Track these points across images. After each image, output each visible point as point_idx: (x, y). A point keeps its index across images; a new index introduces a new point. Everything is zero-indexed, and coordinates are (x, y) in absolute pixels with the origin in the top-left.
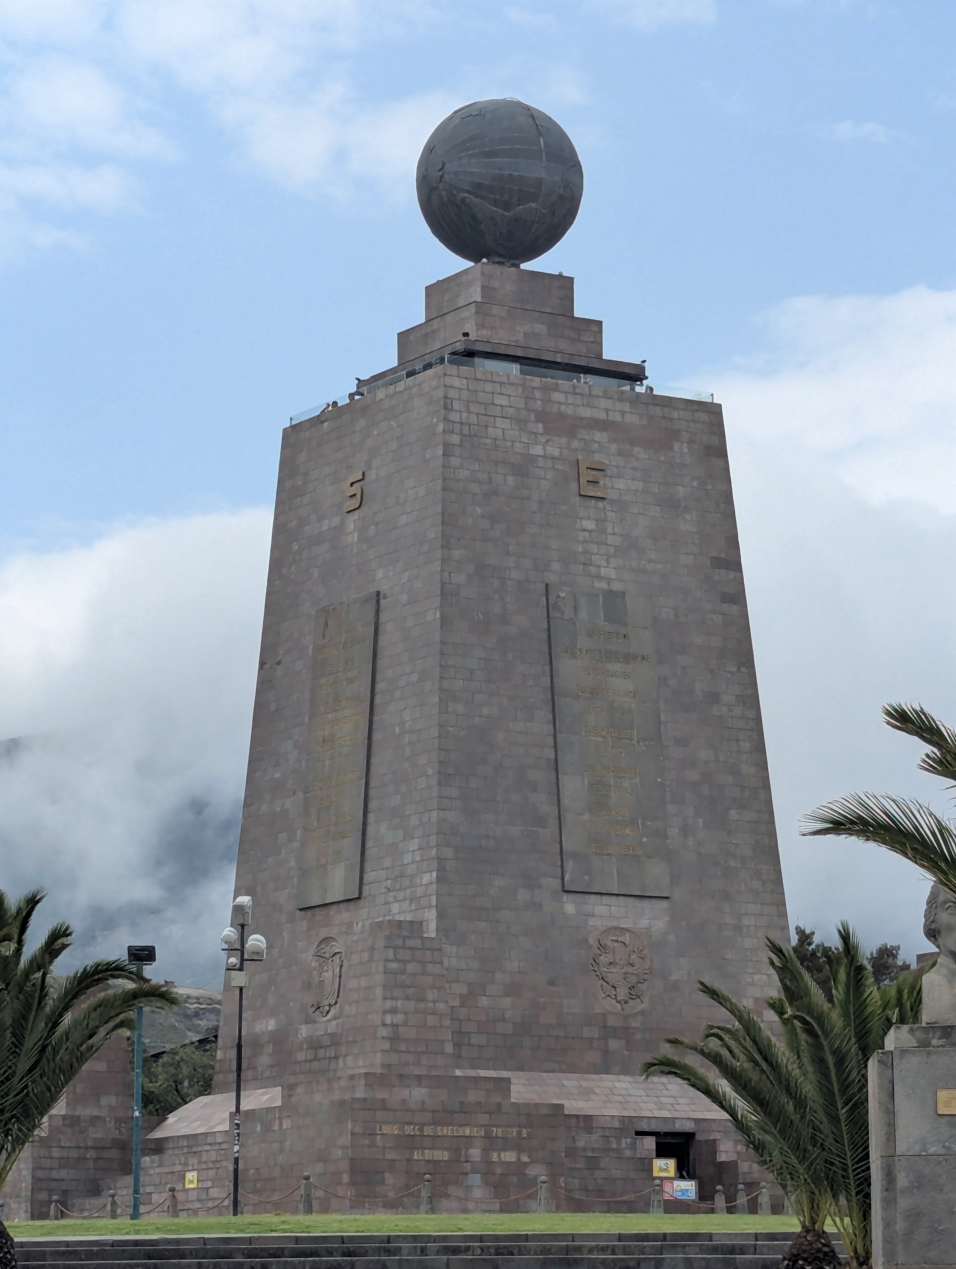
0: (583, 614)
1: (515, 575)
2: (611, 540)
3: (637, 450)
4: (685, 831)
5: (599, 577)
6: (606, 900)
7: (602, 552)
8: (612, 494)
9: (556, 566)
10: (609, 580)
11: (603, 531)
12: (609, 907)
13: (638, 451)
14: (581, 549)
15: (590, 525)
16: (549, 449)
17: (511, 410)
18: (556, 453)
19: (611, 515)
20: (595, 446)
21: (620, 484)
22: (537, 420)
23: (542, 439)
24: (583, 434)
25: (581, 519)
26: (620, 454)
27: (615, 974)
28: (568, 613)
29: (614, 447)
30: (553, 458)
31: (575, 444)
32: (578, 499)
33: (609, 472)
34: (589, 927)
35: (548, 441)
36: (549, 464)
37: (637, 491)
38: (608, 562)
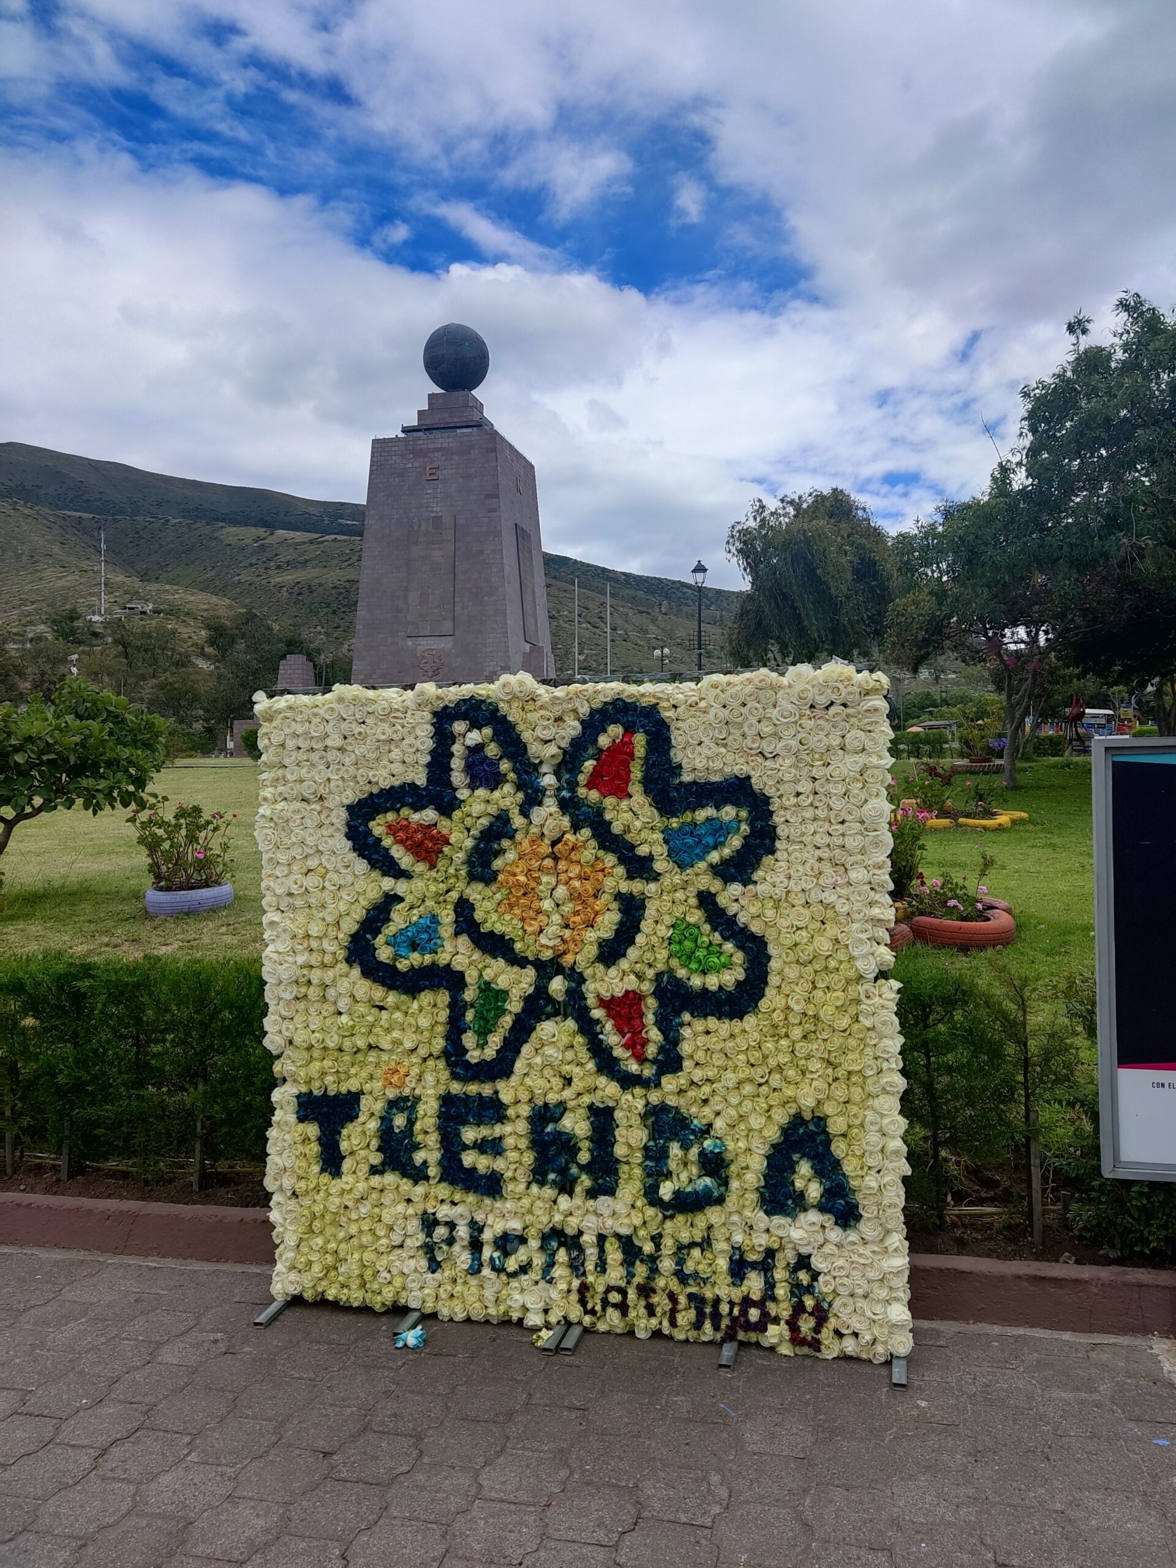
0: (423, 527)
1: (396, 516)
2: (439, 496)
3: (453, 457)
4: (463, 608)
5: (432, 512)
6: (426, 638)
7: (435, 501)
8: (441, 477)
9: (414, 510)
10: (436, 512)
11: (436, 493)
12: (427, 641)
13: (455, 457)
14: (425, 502)
15: (430, 491)
16: (414, 464)
17: (399, 452)
18: (417, 465)
19: (440, 485)
20: (435, 459)
21: (446, 472)
22: (410, 453)
23: (412, 461)
24: (430, 455)
25: (426, 490)
26: (447, 460)
27: (427, 667)
28: (416, 528)
29: (443, 458)
30: (416, 468)
31: (426, 460)
32: (425, 483)
33: (440, 468)
34: (417, 650)
35: (414, 461)
36: (414, 470)
37: (453, 473)
38: (437, 505)
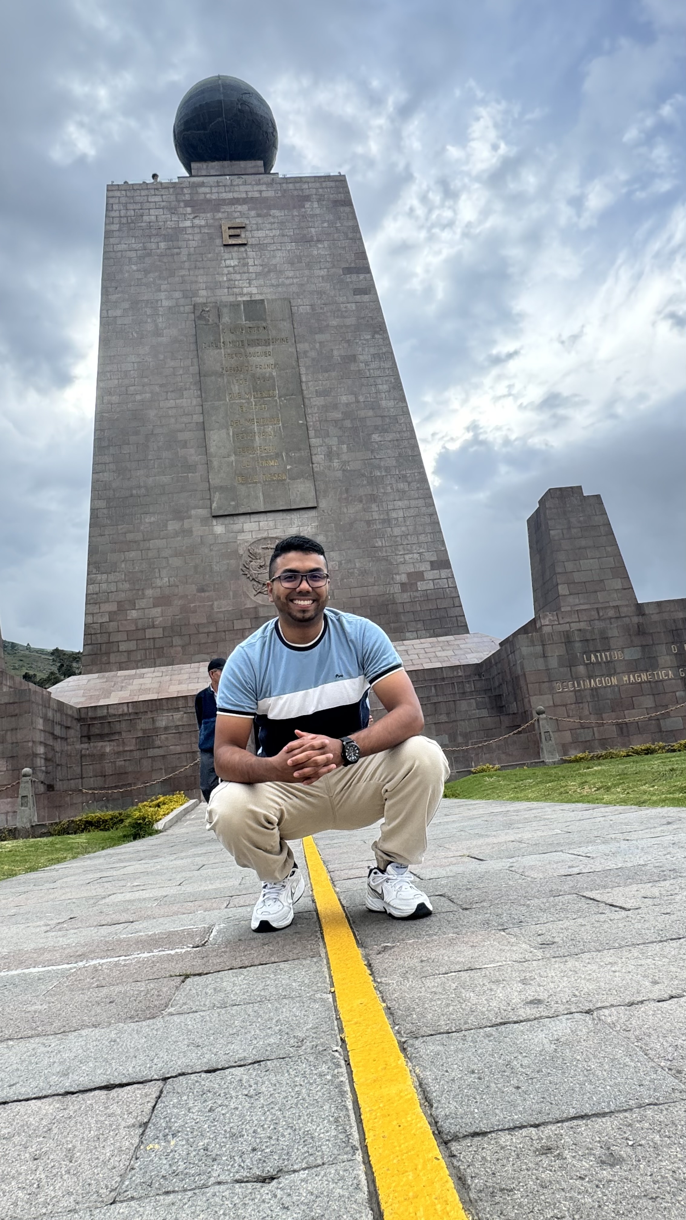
0: (226, 319)
1: (166, 303)
2: (251, 269)
3: (272, 212)
5: (242, 294)
6: (254, 518)
7: (245, 278)
8: (251, 241)
9: (203, 293)
10: (251, 294)
11: (246, 265)
12: (257, 523)
13: (274, 212)
14: (225, 279)
15: (232, 263)
16: (197, 222)
17: (164, 204)
18: (203, 223)
19: (251, 254)
20: (236, 215)
21: (260, 234)
22: (186, 206)
23: (191, 217)
24: (228, 209)
25: (225, 260)
26: (259, 216)
28: (212, 320)
29: (253, 213)
30: (200, 227)
31: (220, 215)
32: (222, 248)
33: (249, 228)
34: (238, 542)
35: (196, 217)
36: (197, 230)
37: (274, 236)
38: (250, 283)
